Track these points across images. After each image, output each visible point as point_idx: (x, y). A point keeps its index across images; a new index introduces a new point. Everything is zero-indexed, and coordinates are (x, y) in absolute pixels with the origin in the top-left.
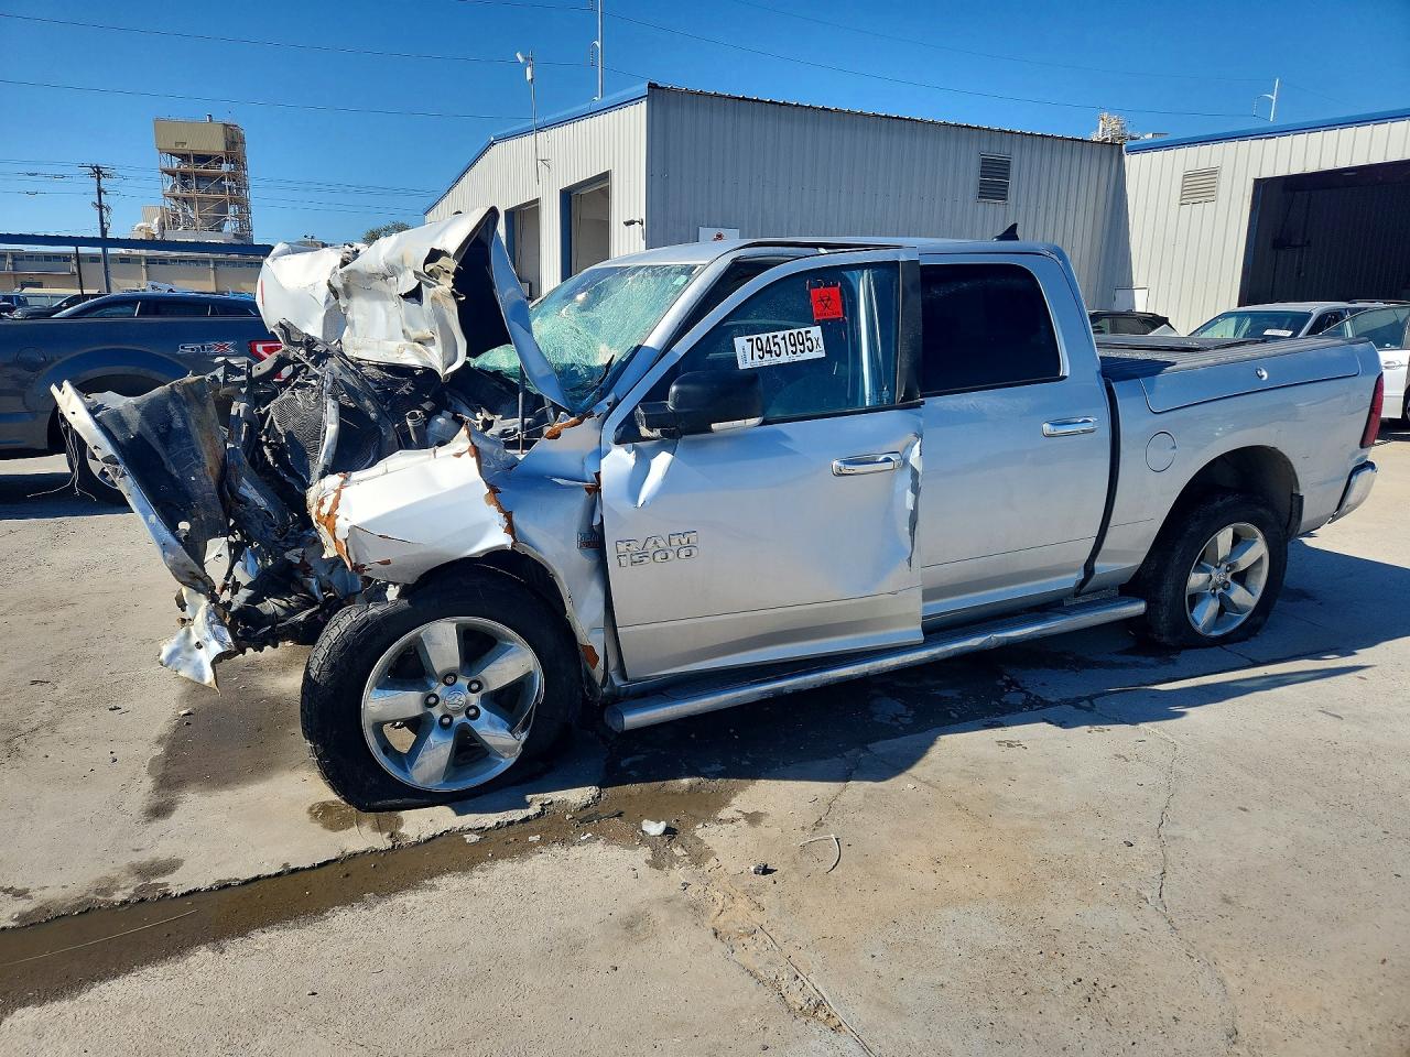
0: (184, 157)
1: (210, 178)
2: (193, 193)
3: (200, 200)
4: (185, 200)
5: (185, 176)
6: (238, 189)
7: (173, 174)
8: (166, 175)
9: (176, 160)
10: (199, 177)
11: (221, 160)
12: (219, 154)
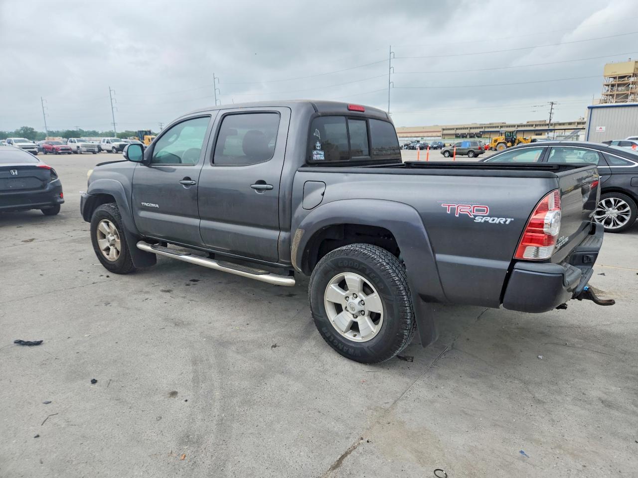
0: (615, 78)
1: (624, 85)
2: (615, 93)
3: (617, 95)
4: (610, 95)
5: (613, 86)
6: (635, 88)
7: (608, 85)
8: (605, 86)
9: (612, 79)
10: (619, 85)
11: (630, 77)
12: (630, 74)
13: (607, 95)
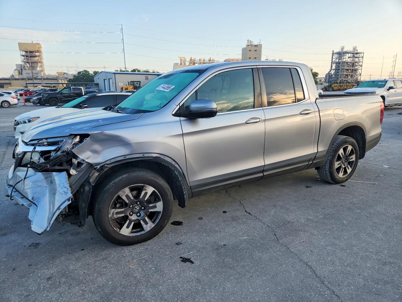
0: (26, 52)
1: (34, 56)
2: (30, 61)
3: (31, 62)
4: (27, 62)
5: (27, 56)
6: (41, 59)
8: (22, 56)
9: (24, 53)
10: (31, 57)
11: (36, 52)
12: (36, 51)
13: (25, 62)
